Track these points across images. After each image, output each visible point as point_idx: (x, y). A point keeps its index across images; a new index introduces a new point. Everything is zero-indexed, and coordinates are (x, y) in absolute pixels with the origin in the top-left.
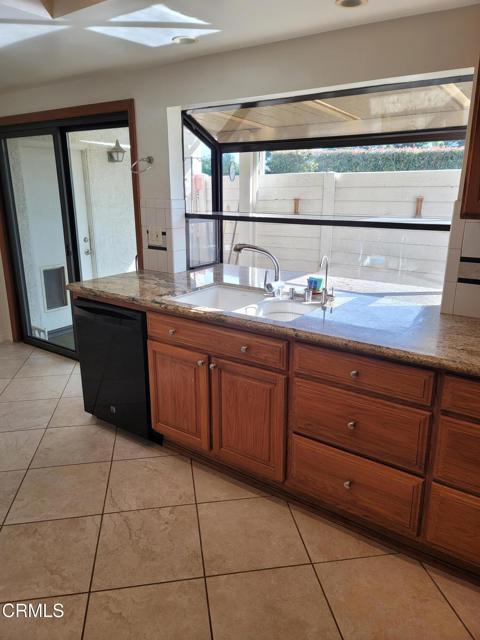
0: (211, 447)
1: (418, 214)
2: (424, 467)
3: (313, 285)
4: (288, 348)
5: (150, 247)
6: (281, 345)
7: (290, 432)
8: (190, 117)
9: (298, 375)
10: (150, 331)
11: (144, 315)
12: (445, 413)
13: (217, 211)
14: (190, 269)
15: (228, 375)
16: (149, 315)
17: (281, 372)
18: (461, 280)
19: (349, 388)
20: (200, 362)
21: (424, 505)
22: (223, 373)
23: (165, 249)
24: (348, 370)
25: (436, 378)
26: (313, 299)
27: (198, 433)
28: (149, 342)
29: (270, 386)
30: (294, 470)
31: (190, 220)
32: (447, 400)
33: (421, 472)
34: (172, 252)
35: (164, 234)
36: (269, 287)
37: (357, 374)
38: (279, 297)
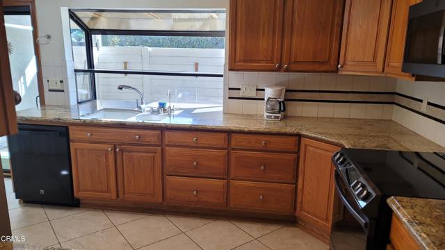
0: (118, 196)
1: (197, 70)
2: (226, 175)
3: (162, 105)
4: (162, 132)
5: (50, 90)
6: (158, 132)
7: (165, 175)
8: (73, 13)
9: (168, 146)
10: (71, 137)
11: (67, 128)
12: (233, 149)
13: (91, 68)
14: (79, 103)
15: (127, 153)
16: (71, 128)
17: (158, 146)
18: (230, 98)
19: (193, 147)
20: (110, 149)
21: (228, 192)
22: (124, 153)
23: (63, 91)
24: (191, 139)
25: (228, 135)
26: (164, 112)
27: (108, 191)
28: (71, 144)
29: (153, 154)
30: (168, 193)
31: (77, 73)
32: (233, 143)
33: (226, 177)
34: (68, 92)
35: (61, 82)
36: (140, 108)
37: (196, 140)
38: (145, 113)
